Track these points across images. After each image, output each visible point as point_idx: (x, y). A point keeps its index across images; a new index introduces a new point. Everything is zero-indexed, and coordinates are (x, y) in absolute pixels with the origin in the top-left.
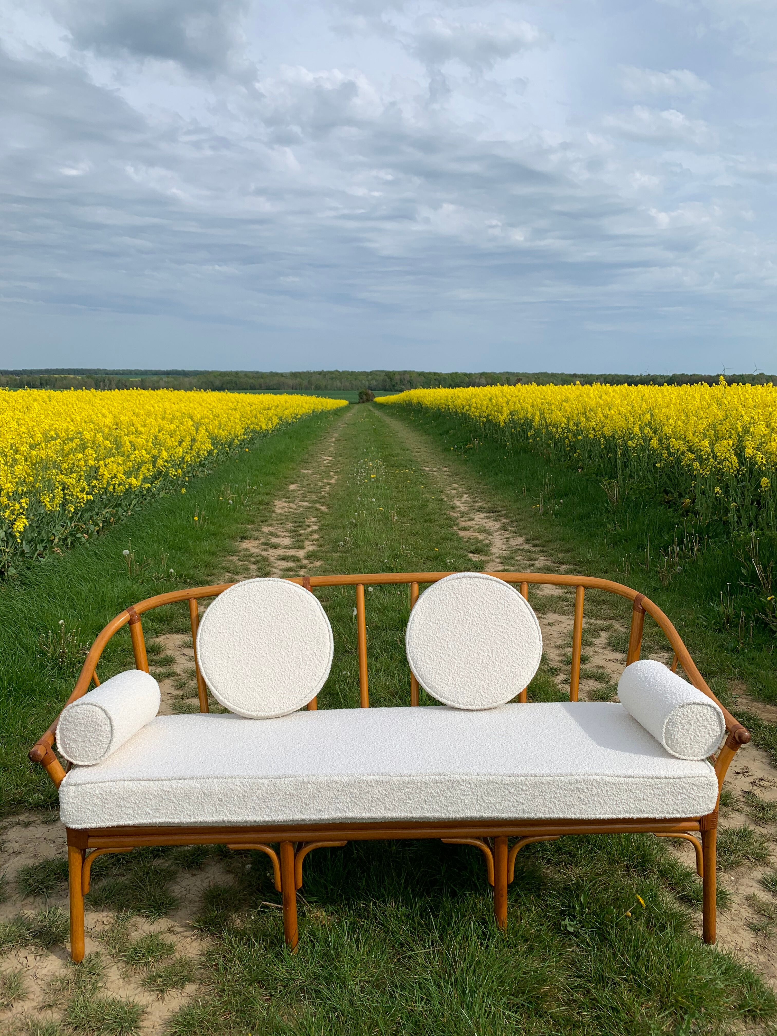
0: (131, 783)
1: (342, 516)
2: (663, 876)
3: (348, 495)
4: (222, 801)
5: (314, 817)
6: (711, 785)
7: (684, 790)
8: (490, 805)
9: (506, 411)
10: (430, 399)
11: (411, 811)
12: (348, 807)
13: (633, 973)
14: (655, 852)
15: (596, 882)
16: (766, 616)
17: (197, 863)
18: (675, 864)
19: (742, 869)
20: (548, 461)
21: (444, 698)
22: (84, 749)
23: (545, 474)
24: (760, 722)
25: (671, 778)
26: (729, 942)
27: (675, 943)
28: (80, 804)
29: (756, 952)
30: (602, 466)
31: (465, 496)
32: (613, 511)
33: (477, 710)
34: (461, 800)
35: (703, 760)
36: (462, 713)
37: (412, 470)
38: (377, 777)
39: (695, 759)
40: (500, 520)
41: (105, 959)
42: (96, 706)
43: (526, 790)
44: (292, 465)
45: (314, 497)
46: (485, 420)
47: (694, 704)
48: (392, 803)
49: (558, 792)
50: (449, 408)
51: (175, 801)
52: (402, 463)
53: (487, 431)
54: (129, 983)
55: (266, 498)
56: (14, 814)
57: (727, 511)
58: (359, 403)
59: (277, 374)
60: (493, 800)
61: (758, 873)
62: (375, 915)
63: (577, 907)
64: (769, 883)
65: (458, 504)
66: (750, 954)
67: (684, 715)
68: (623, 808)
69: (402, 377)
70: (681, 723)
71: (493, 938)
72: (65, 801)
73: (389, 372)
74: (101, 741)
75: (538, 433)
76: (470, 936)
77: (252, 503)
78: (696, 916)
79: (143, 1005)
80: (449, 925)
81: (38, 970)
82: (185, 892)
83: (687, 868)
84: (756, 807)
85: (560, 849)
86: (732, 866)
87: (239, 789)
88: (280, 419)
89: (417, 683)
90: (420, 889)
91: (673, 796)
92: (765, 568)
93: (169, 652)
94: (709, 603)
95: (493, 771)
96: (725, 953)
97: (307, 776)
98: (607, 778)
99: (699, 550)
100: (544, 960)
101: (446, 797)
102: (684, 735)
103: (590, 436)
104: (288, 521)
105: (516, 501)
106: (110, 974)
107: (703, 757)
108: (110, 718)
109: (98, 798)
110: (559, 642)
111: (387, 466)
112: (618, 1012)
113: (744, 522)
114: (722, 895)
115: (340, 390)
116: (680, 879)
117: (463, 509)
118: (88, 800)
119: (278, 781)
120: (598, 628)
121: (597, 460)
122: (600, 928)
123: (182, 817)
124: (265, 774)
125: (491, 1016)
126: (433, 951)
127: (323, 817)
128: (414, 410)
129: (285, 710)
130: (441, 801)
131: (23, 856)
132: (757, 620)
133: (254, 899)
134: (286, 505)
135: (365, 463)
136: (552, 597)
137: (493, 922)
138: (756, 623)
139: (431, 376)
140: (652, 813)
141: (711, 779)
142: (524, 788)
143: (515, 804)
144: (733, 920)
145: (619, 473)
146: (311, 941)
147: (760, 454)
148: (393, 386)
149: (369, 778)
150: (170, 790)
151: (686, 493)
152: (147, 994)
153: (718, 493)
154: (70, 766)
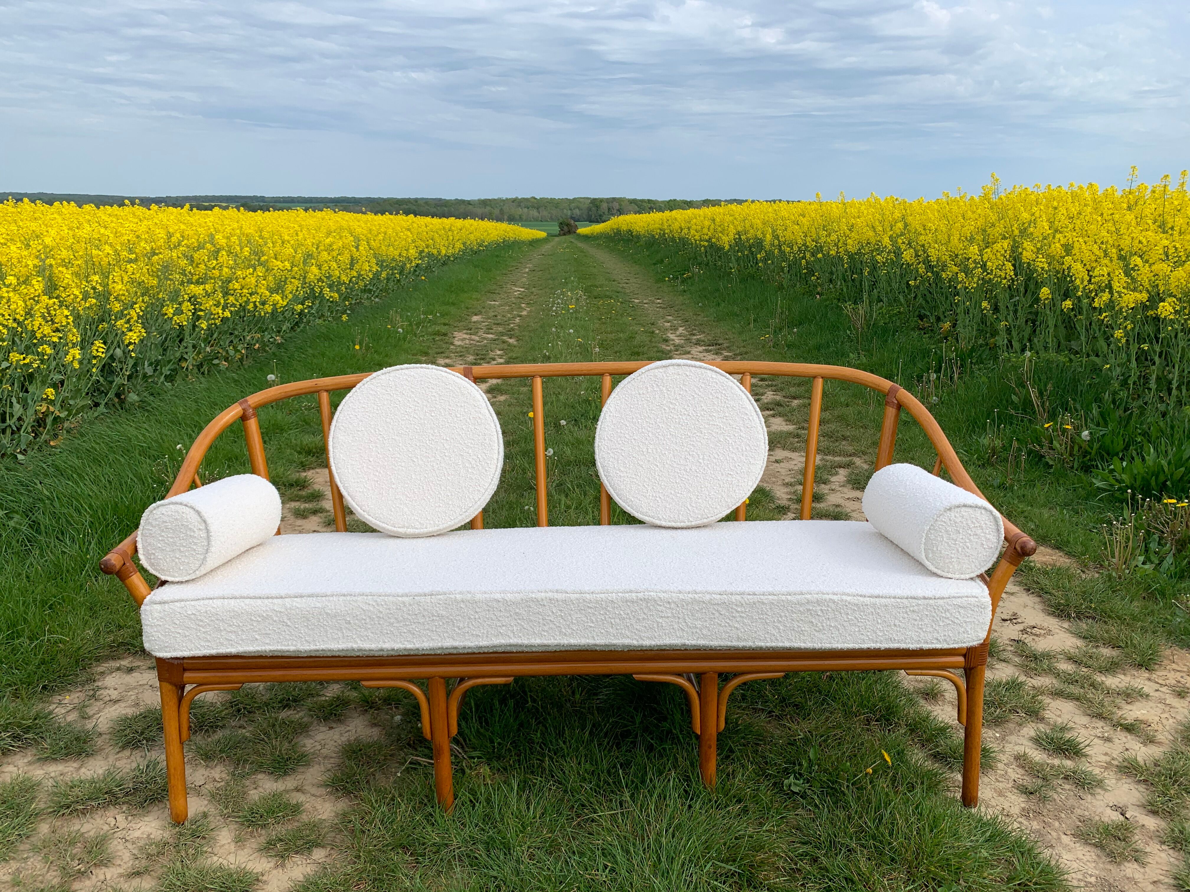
0: (232, 602)
1: (533, 348)
2: (912, 731)
3: (541, 327)
4: (350, 623)
5: (468, 644)
6: (982, 607)
7: (947, 614)
8: (694, 631)
9: (732, 231)
10: (642, 224)
11: (593, 637)
12: (513, 631)
13: (874, 838)
14: (903, 702)
15: (828, 737)
16: (1041, 446)
17: (335, 715)
18: (927, 718)
19: (1011, 725)
20: (781, 287)
21: (642, 513)
22: (173, 561)
23: (777, 301)
24: (1032, 564)
25: (931, 599)
26: (993, 807)
27: (927, 804)
28: (167, 626)
29: (1028, 817)
30: (845, 290)
31: (681, 329)
32: (857, 340)
33: (682, 528)
34: (658, 623)
35: (972, 579)
36: (664, 531)
37: (618, 301)
38: (550, 595)
39: (963, 576)
40: (721, 354)
41: (215, 820)
42: (186, 505)
43: (742, 612)
44: (475, 295)
45: (500, 329)
46: (706, 244)
47: (965, 506)
48: (569, 626)
49: (783, 614)
50: (664, 234)
51: (289, 624)
52: (608, 293)
53: (709, 257)
54: (242, 847)
55: (444, 329)
56: (114, 658)
57: (995, 333)
58: (560, 235)
59: (463, 202)
60: (699, 624)
61: (1030, 730)
62: (551, 771)
63: (805, 764)
64: (1043, 740)
65: (672, 336)
66: (1020, 819)
67: (950, 520)
68: (868, 636)
69: (610, 205)
70: (947, 531)
71: (698, 797)
72: (148, 623)
73: (595, 199)
74: (195, 550)
75: (769, 255)
76: (668, 795)
77: (427, 334)
78: (952, 775)
79: (257, 873)
80: (643, 782)
81: (130, 832)
82: (319, 747)
83: (941, 722)
84: (1027, 657)
85: (784, 699)
86: (997, 722)
87: (372, 609)
88: (464, 244)
89: (610, 498)
90: (608, 743)
91: (933, 621)
92: (1041, 394)
93: (317, 487)
94: (970, 436)
95: (699, 589)
96: (989, 817)
97: (461, 593)
98: (849, 598)
99: (959, 378)
100: (761, 824)
101: (639, 619)
102: (950, 546)
103: (831, 252)
104: (469, 354)
105: (740, 333)
106: (220, 837)
107: (973, 575)
108: (205, 522)
109: (191, 619)
110: (788, 480)
111: (589, 297)
112: (853, 882)
113: (1016, 345)
114: (986, 752)
115: (537, 221)
116: (933, 735)
117: (677, 342)
118: (178, 622)
119: (422, 599)
120: (836, 464)
121: (839, 283)
122: (832, 788)
123: (299, 645)
124: (407, 591)
125: (692, 887)
126: (622, 813)
127: (481, 644)
128: (623, 240)
129: (441, 527)
130: (631, 625)
131: (123, 705)
132: (1029, 453)
133: (403, 754)
134: (467, 336)
135: (563, 293)
136: (781, 432)
137: (698, 778)
138: (1029, 455)
139: (644, 204)
140: (905, 643)
141: (983, 600)
142: (739, 609)
143: (728, 629)
144: (999, 782)
145: (865, 296)
146: (471, 801)
147: (1041, 258)
148: (600, 216)
149: (540, 596)
150: (283, 610)
151: (945, 317)
152: (264, 860)
153: (985, 308)
154: (156, 582)
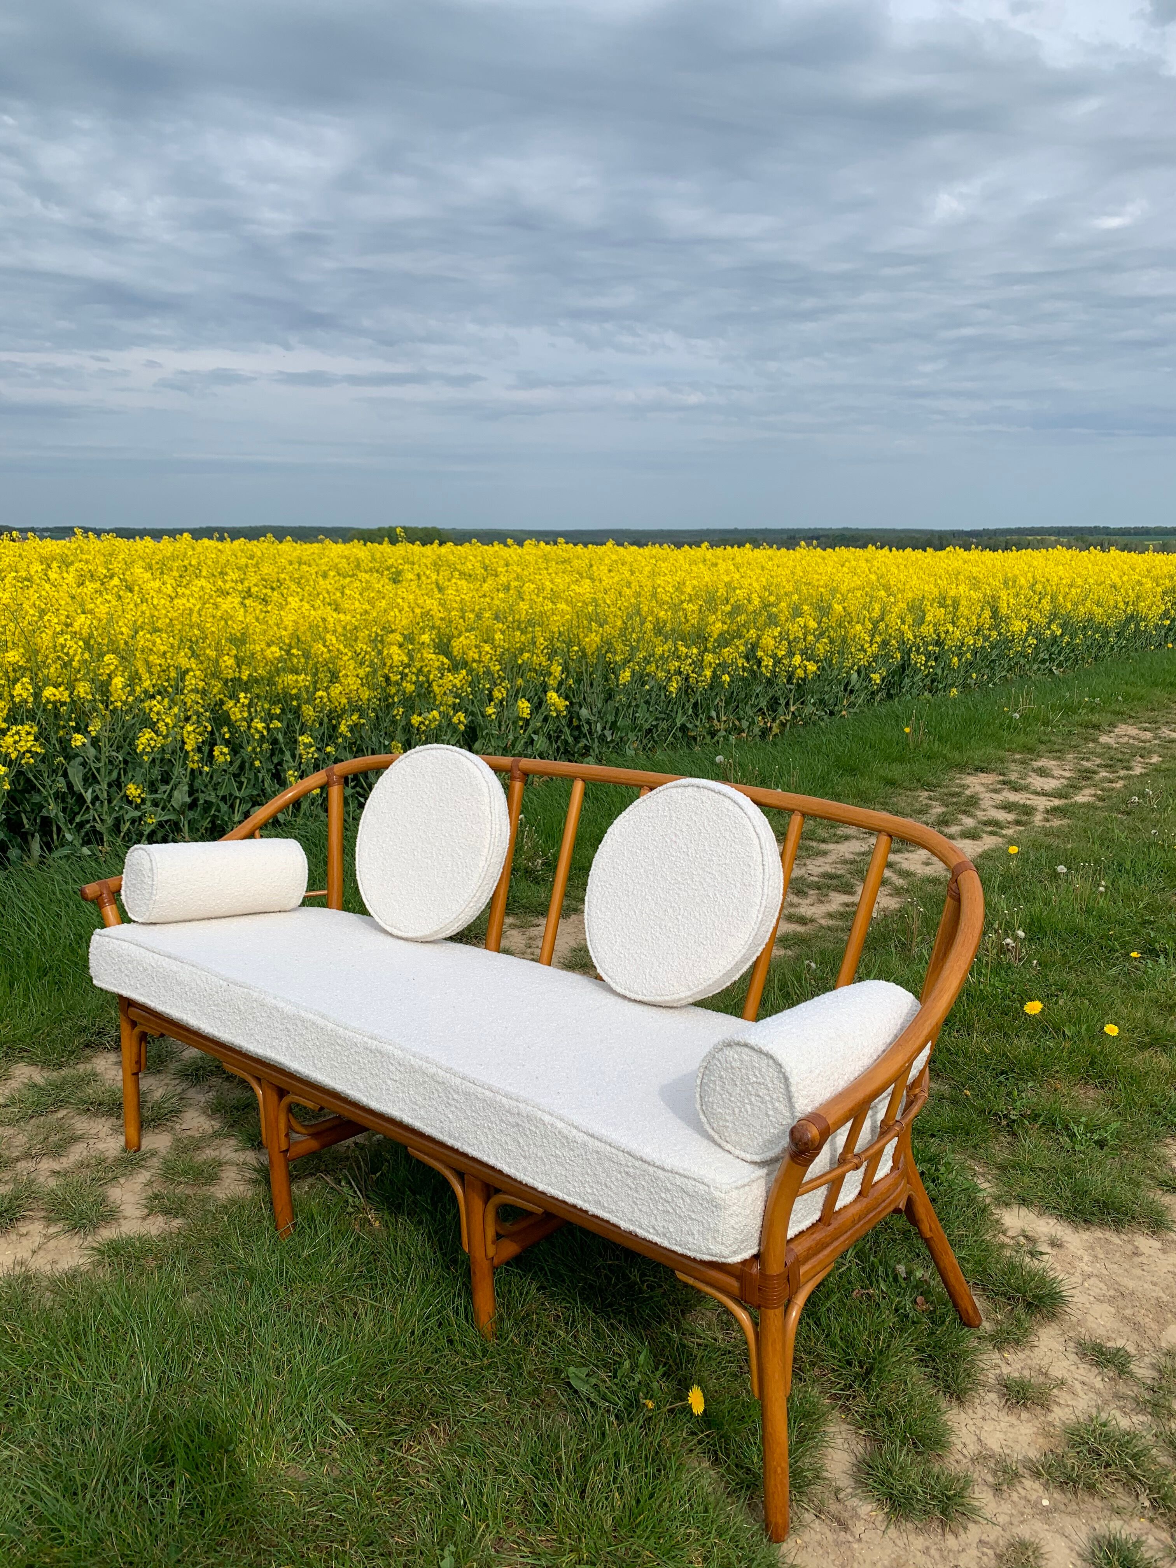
47: (746, 1046)
55: (1105, 719)
77: (1066, 723)
79: (124, 1216)
102: (724, 1101)
108: (152, 870)
154: (125, 918)
